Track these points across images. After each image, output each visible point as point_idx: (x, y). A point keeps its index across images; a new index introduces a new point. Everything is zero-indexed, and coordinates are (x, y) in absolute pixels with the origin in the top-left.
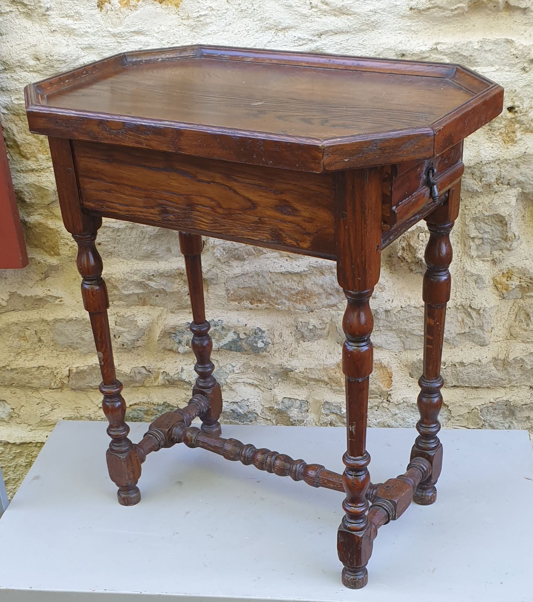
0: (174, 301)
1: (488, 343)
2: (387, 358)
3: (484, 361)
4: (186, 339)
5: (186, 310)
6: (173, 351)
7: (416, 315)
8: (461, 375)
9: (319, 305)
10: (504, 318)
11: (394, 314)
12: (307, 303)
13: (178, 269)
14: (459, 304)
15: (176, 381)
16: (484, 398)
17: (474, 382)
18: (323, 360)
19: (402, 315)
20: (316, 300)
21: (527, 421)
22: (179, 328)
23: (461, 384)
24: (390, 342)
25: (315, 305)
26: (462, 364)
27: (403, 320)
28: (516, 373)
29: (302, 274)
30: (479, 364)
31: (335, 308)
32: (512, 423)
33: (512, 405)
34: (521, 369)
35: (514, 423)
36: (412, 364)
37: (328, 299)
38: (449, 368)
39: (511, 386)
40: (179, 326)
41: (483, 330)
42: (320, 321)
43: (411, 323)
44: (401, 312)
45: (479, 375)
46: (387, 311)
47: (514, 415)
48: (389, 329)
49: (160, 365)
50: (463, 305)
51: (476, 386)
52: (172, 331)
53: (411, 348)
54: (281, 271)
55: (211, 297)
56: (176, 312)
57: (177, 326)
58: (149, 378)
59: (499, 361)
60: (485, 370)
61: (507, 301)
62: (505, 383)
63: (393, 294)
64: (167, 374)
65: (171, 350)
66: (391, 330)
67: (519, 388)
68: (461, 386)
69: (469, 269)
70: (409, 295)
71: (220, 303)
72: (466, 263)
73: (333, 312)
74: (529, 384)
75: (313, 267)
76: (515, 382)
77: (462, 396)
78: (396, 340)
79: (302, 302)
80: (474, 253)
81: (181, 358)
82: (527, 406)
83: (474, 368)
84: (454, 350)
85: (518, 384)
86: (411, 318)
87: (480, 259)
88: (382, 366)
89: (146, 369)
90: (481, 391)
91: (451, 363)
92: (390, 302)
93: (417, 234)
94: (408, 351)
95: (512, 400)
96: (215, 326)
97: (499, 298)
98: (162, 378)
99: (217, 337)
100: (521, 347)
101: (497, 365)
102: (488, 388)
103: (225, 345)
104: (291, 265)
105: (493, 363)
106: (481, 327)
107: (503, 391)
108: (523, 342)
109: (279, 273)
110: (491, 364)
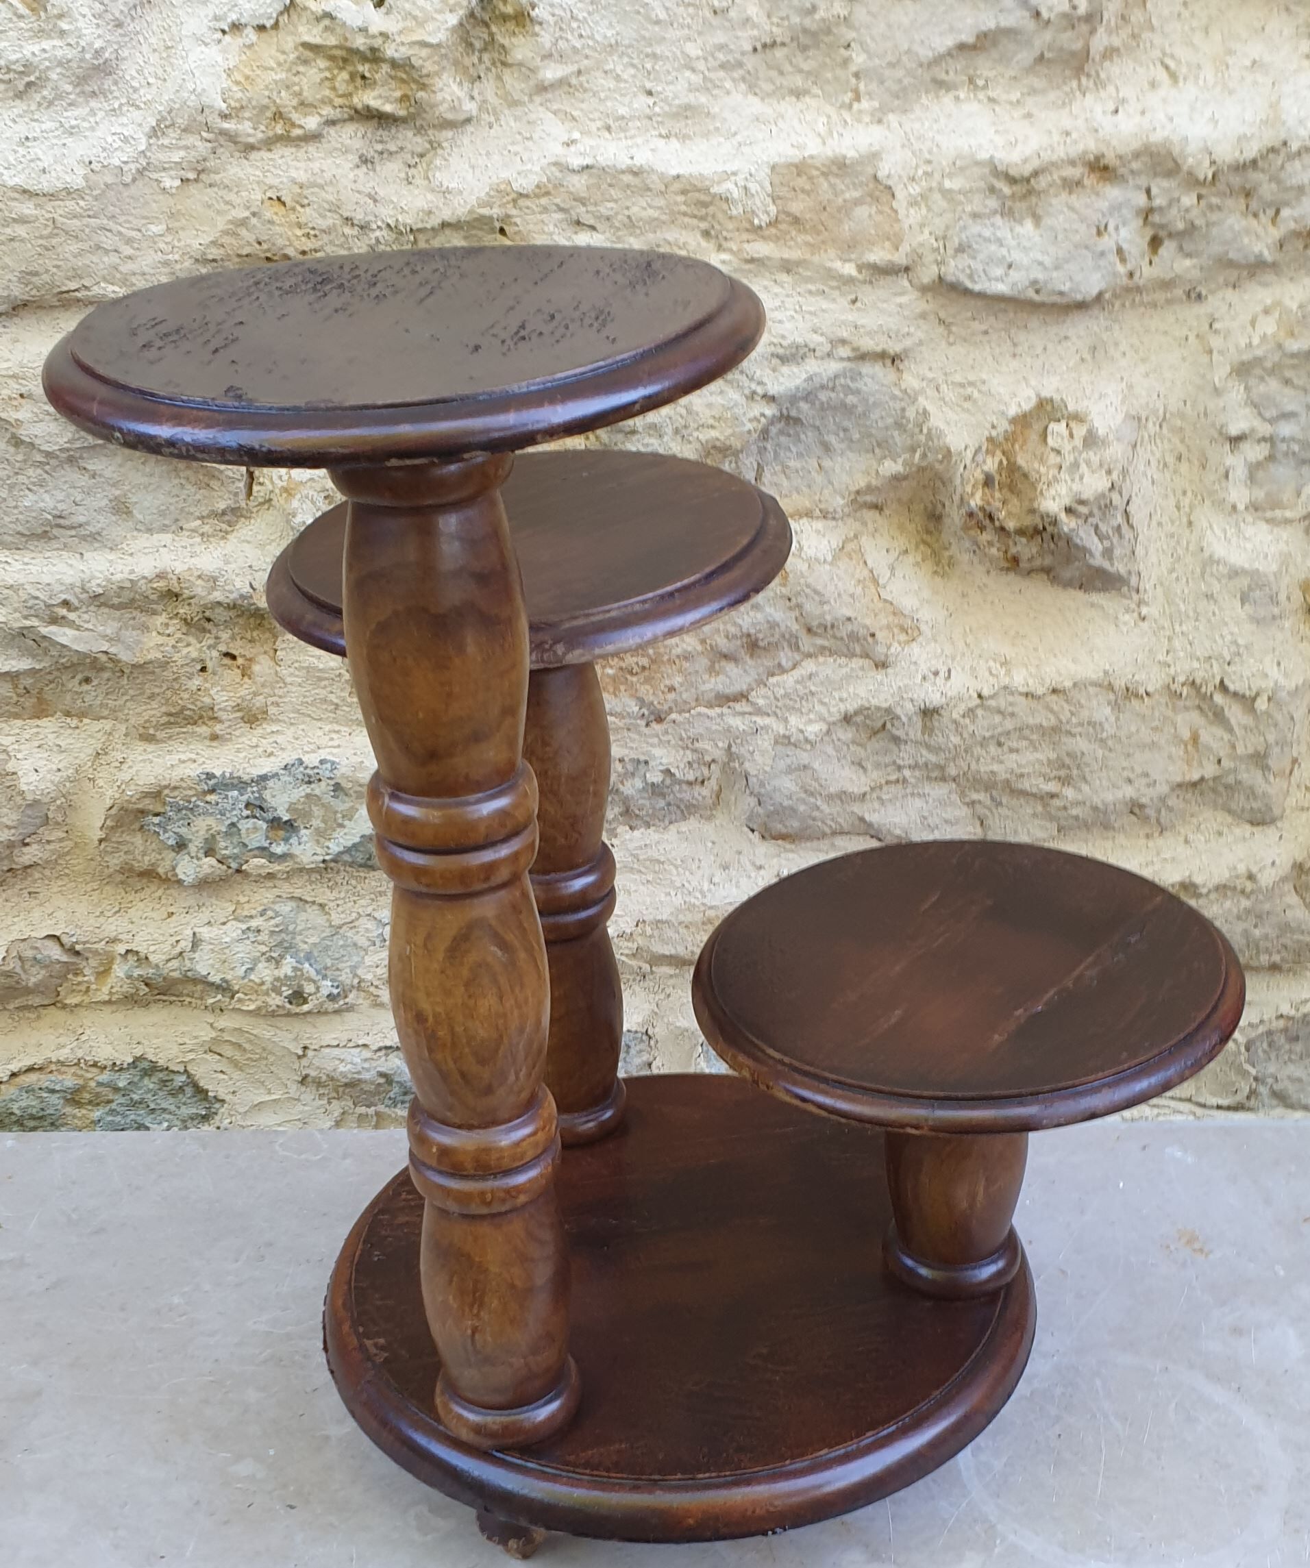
0: (152, 697)
1: (1276, 813)
3: (1267, 878)
4: (202, 833)
5: (198, 729)
6: (158, 876)
7: (1031, 721)
9: (685, 696)
11: (955, 722)
12: (645, 691)
13: (161, 576)
14: (1182, 679)
15: (175, 982)
18: (702, 892)
19: (983, 725)
20: (677, 680)
22: (176, 793)
24: (938, 820)
25: (671, 696)
26: (1189, 887)
27: (984, 743)
30: (1249, 886)
31: (741, 706)
37: (718, 674)
40: (175, 788)
41: (1265, 768)
42: (690, 756)
43: (1011, 750)
44: (980, 712)
46: (928, 713)
48: (934, 774)
49: (113, 926)
50: (1198, 681)
52: (147, 804)
55: (289, 680)
56: (160, 735)
57: (166, 787)
58: (76, 974)
60: (1267, 907)
63: (948, 650)
64: (143, 960)
65: (149, 874)
66: (943, 778)
69: (1220, 551)
70: (1007, 650)
71: (325, 701)
72: (1209, 532)
73: (737, 723)
78: (957, 813)
79: (622, 688)
80: (1238, 494)
81: (191, 901)
83: (1229, 904)
84: (1160, 842)
86: (1015, 736)
87: (1259, 514)
89: (62, 945)
92: (940, 680)
93: (1037, 427)
96: (310, 782)
98: (122, 975)
99: (316, 823)
103: (348, 850)
105: (1292, 884)
106: (1260, 759)
110: (1288, 887)
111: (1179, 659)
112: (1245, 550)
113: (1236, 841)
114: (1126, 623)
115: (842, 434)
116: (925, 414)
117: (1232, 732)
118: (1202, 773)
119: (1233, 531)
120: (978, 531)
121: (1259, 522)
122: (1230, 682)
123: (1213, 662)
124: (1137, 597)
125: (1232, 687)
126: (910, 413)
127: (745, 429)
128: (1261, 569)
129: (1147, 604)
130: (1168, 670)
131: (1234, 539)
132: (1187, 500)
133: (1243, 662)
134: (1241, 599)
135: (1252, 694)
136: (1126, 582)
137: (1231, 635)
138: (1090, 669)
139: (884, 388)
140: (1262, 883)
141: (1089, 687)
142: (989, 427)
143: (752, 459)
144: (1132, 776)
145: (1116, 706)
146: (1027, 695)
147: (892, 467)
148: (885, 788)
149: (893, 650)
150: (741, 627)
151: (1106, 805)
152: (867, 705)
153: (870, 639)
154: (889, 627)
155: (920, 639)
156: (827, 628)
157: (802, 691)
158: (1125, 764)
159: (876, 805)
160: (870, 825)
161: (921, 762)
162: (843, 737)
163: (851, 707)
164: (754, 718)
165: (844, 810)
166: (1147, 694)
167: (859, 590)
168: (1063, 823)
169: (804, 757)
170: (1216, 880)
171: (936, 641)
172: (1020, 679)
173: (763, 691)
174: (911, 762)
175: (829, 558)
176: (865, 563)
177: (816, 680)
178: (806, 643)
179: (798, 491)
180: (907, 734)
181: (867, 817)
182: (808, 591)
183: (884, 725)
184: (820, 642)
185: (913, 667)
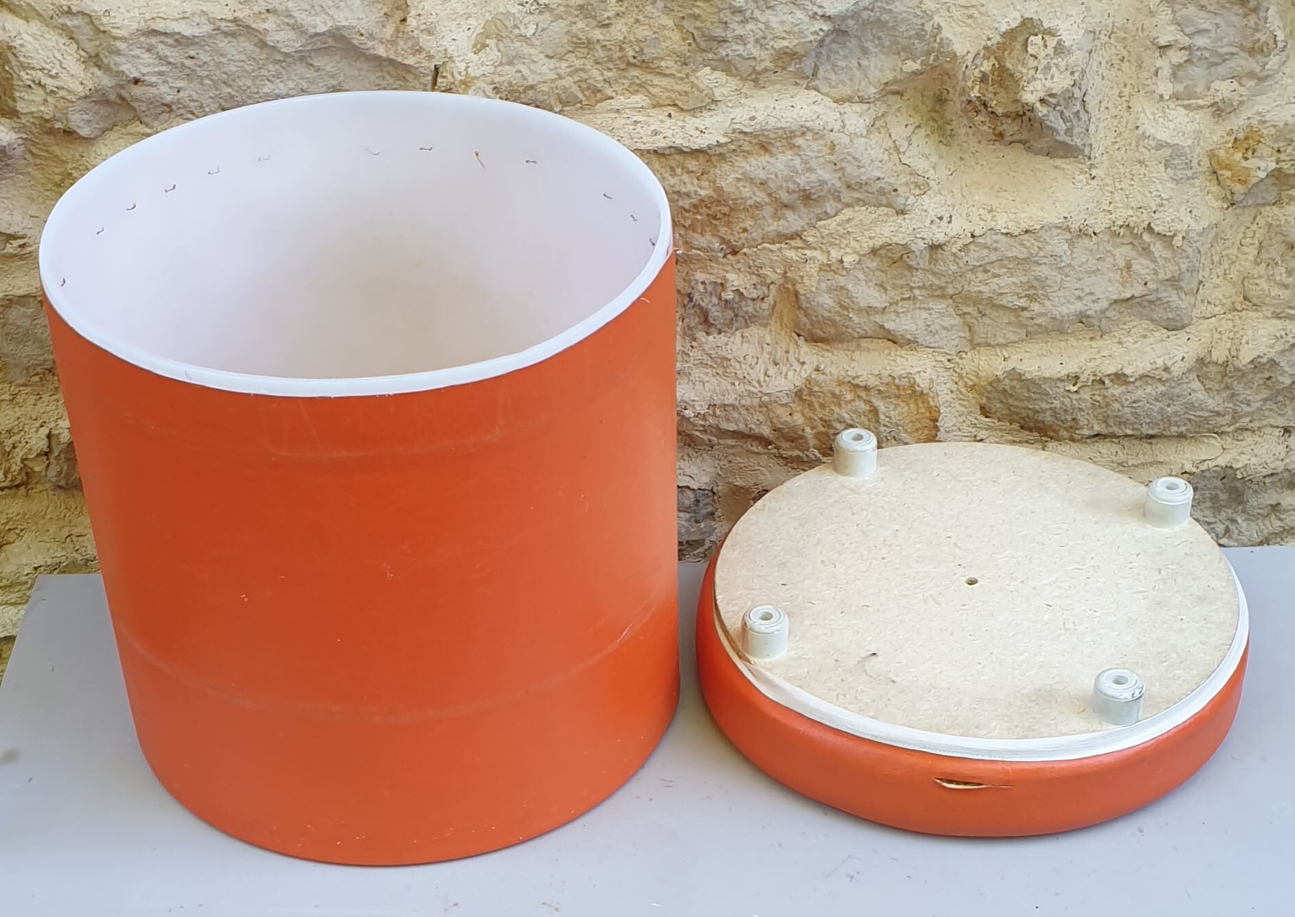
1: (1186, 321)
2: (929, 371)
3: (1177, 370)
7: (1009, 254)
8: (1116, 405)
9: (754, 235)
10: (1227, 255)
11: (954, 254)
12: (725, 231)
14: (1120, 223)
16: (1168, 463)
17: (1148, 424)
18: (759, 382)
19: (975, 256)
20: (750, 224)
21: (1273, 516)
23: (1115, 429)
24: (938, 328)
25: (744, 235)
26: (1120, 378)
27: (973, 270)
28: (1255, 396)
29: (711, 152)
30: (1165, 376)
31: (796, 243)
32: (1233, 521)
33: (1239, 476)
34: (1265, 384)
35: (1240, 520)
36: (991, 384)
37: (779, 219)
38: (1086, 389)
39: (1236, 430)
42: (755, 279)
44: (973, 247)
45: (1160, 404)
46: (935, 248)
47: (1240, 504)
48: (936, 293)
51: (1151, 432)
53: (991, 341)
54: (654, 147)
59: (1212, 369)
60: (1177, 391)
61: (1238, 211)
62: (1225, 423)
63: (950, 201)
66: (943, 297)
67: (1257, 433)
68: (1112, 436)
69: (1151, 129)
70: (992, 201)
72: (1143, 115)
73: (792, 255)
74: (1281, 422)
75: (742, 132)
76: (1248, 419)
77: (1115, 459)
78: (952, 322)
79: (708, 229)
80: (1165, 87)
82: (1275, 478)
83: (1149, 389)
84: (1101, 343)
85: (1256, 424)
87: (1181, 102)
88: (914, 392)
90: (1159, 446)
91: (1092, 378)
92: (943, 223)
93: (1021, 39)
94: (982, 349)
95: (1239, 465)
97: (1220, 203)
100: (1272, 329)
101: (1207, 377)
102: (1181, 436)
104: (683, 127)
105: (1195, 374)
106: (1175, 282)
107: (1217, 443)
108: (1278, 316)
109: (648, 151)
110: (1193, 376)
111: (1118, 208)
112: (1169, 129)
113: (1156, 342)
114: (1080, 182)
115: (877, 42)
116: (939, 28)
117: (1155, 261)
118: (1133, 292)
119: (1160, 115)
120: (975, 114)
121: (1178, 108)
122: (1157, 225)
123: (1143, 211)
124: (1089, 163)
125: (1156, 229)
126: (928, 27)
127: (808, 40)
128: (1181, 143)
129: (1096, 167)
130: (1110, 216)
131: (1161, 120)
132: (1126, 91)
133: (1166, 211)
134: (1165, 165)
135: (1171, 234)
136: (1082, 152)
137: (1158, 191)
138: (1054, 217)
139: (910, 10)
140: (1175, 374)
141: (1053, 229)
142: (986, 39)
143: (811, 61)
144: (1082, 295)
145: (1071, 243)
146: (1007, 234)
147: (912, 66)
148: (900, 304)
149: (909, 201)
150: (799, 184)
151: (1063, 316)
152: (890, 242)
153: (894, 193)
154: (907, 184)
155: (929, 192)
156: (861, 186)
157: (842, 231)
158: (1077, 286)
159: (893, 316)
160: (888, 331)
161: (928, 284)
162: (870, 266)
163: (878, 243)
164: (805, 252)
165: (869, 320)
166: (1095, 234)
167: (886, 157)
168: (1030, 329)
169: (842, 281)
170: (1141, 372)
171: (941, 194)
172: (1002, 223)
173: (812, 232)
174: (921, 284)
175: (865, 133)
176: (890, 136)
177: (852, 223)
178: (846, 196)
179: (843, 82)
180: (918, 264)
181: (887, 326)
182: (849, 158)
183: (902, 257)
184: (856, 195)
185: (924, 214)
